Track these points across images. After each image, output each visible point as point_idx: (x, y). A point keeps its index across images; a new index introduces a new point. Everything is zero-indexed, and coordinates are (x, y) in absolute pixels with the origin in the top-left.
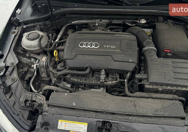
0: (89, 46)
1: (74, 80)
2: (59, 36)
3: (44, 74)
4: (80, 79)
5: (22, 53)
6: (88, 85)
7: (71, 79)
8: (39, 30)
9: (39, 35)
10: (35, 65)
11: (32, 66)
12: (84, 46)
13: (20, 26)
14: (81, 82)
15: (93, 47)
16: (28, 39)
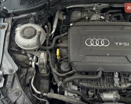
0: (97, 45)
1: (84, 85)
2: (55, 26)
3: (43, 71)
4: (90, 83)
5: (17, 50)
6: (100, 89)
7: (81, 83)
8: (34, 23)
9: (36, 31)
10: (33, 63)
11: (30, 63)
12: (92, 45)
13: (10, 18)
14: (92, 87)
15: (103, 45)
16: (24, 37)
